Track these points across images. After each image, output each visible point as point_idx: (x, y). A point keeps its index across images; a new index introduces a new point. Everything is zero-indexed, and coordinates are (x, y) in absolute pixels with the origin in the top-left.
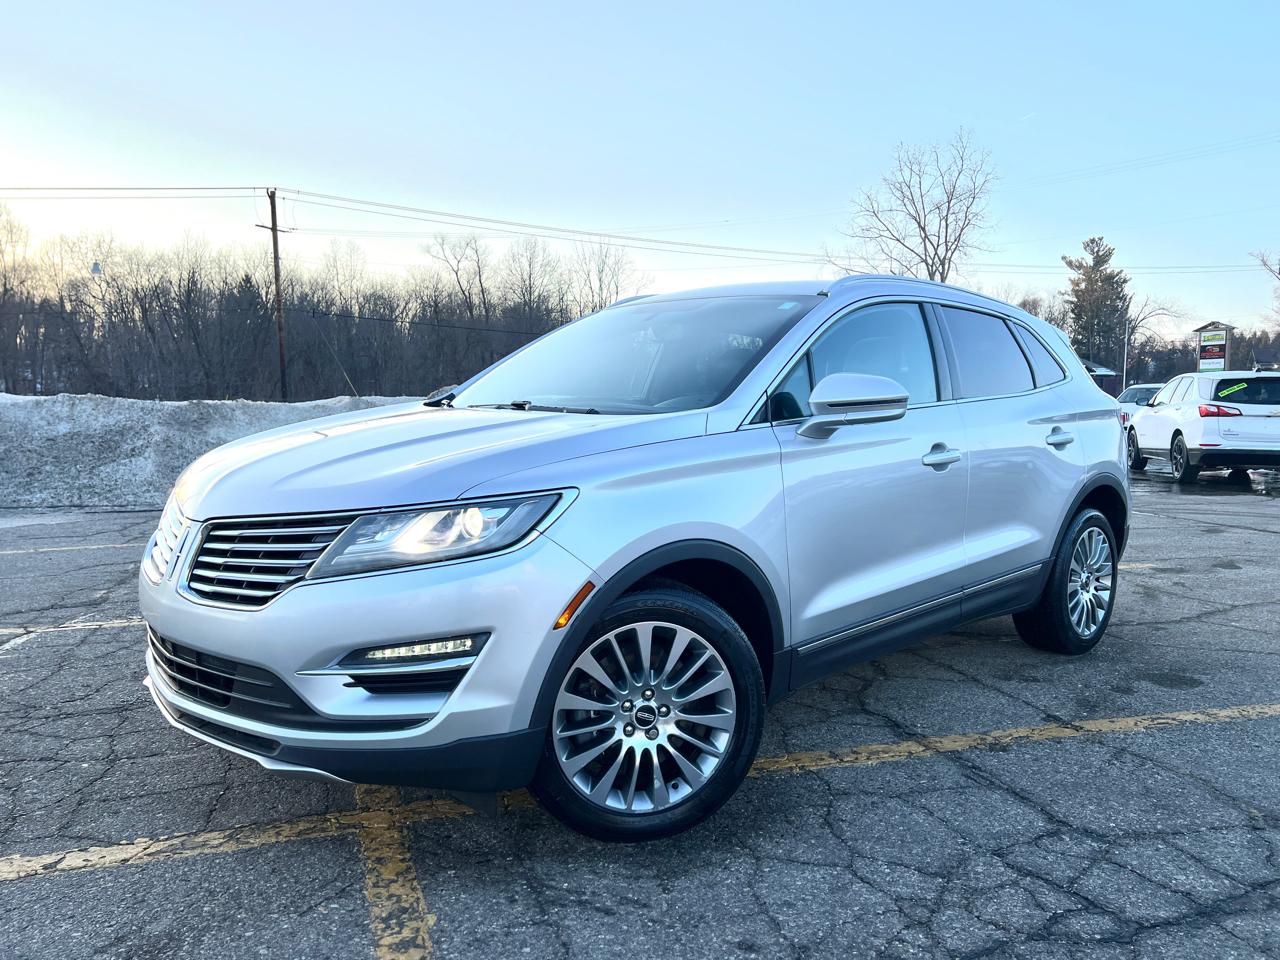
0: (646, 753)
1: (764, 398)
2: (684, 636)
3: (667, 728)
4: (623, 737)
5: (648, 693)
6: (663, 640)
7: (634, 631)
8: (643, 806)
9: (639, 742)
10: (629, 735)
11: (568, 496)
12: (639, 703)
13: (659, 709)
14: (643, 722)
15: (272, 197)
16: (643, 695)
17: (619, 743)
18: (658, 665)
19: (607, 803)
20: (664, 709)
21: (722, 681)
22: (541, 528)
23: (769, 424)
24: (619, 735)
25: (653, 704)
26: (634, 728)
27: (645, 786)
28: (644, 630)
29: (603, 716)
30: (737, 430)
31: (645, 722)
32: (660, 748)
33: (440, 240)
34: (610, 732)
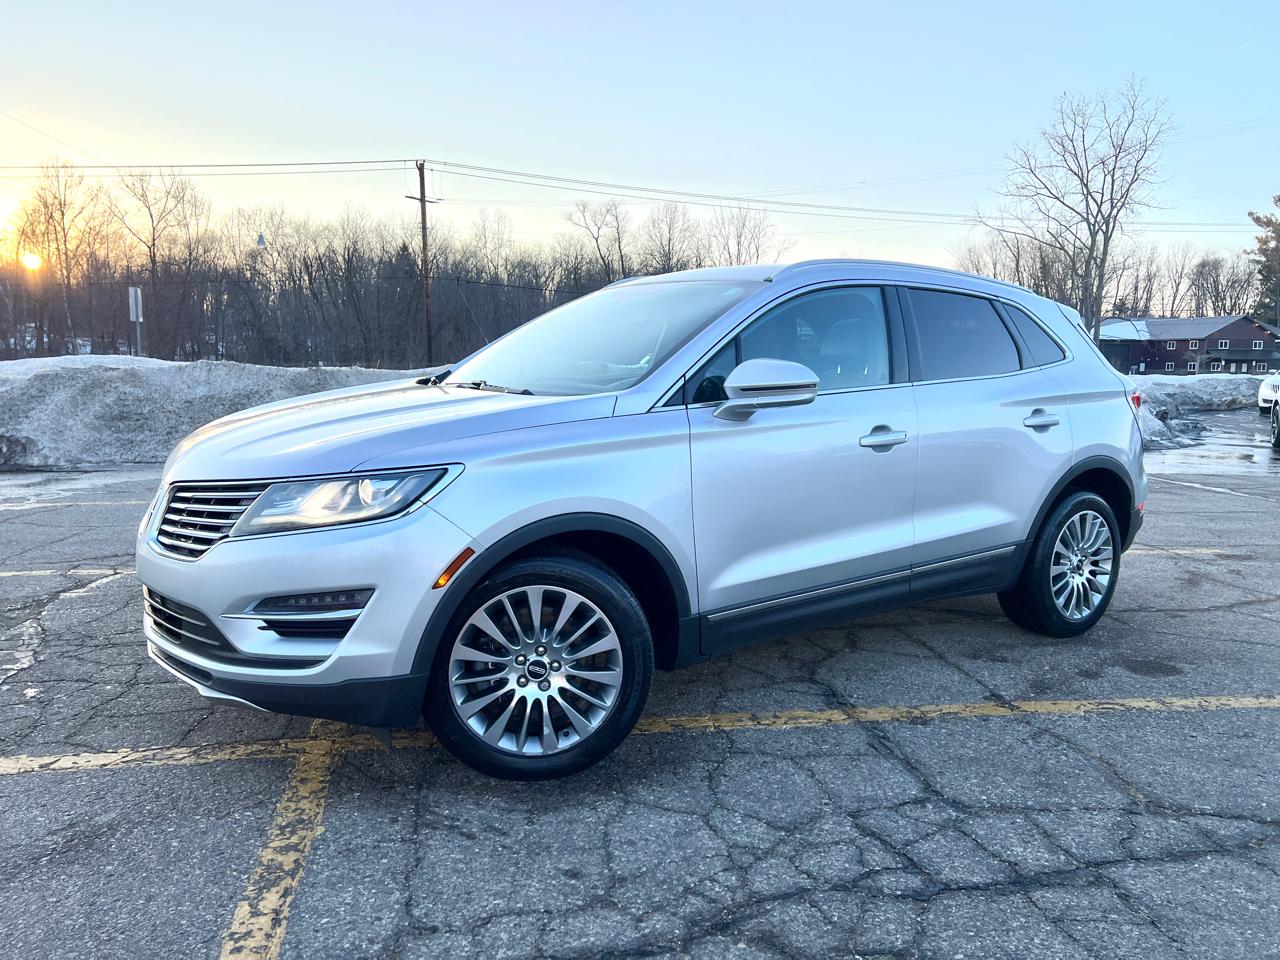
0: (537, 703)
1: (682, 382)
2: (573, 599)
3: (558, 681)
4: (516, 687)
5: (541, 649)
6: (553, 602)
7: (525, 593)
8: (533, 749)
9: (532, 692)
10: (523, 686)
11: (453, 471)
12: (533, 657)
13: (551, 664)
14: (535, 675)
15: (421, 168)
16: (536, 651)
17: (511, 693)
18: (548, 623)
19: (499, 744)
20: (556, 665)
21: (610, 642)
22: (425, 499)
23: (684, 407)
24: (512, 685)
25: (546, 660)
26: (528, 681)
27: (535, 732)
28: (535, 593)
29: (499, 667)
30: (648, 411)
31: (538, 674)
32: (551, 700)
33: (581, 208)
34: (503, 682)
